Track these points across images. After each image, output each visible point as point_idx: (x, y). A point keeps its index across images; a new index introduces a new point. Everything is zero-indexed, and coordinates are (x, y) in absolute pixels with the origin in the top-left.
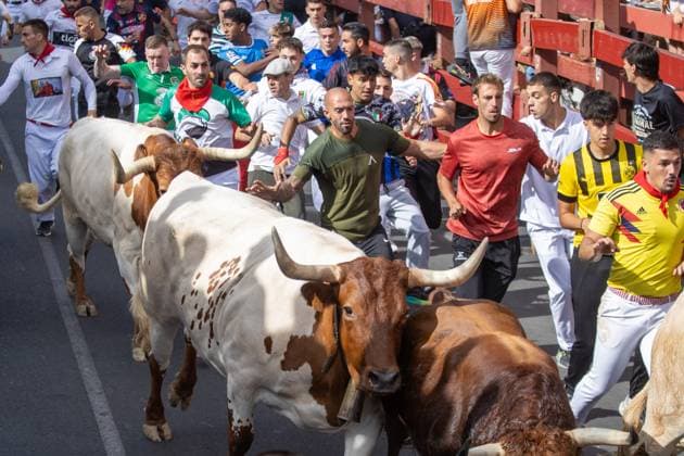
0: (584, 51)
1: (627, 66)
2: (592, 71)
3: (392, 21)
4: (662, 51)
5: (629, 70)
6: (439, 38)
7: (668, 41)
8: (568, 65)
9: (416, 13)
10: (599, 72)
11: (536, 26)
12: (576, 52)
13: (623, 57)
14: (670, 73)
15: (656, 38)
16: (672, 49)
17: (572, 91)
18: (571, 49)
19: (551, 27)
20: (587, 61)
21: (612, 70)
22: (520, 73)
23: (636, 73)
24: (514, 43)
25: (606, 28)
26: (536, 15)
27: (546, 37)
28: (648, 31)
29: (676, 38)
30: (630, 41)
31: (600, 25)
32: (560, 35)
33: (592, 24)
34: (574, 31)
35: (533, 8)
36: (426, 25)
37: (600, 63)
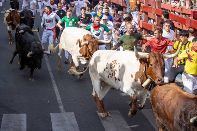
0: (154, 12)
1: (162, 16)
2: (155, 16)
3: (114, 6)
4: (169, 13)
5: (163, 16)
6: (124, 9)
7: (170, 11)
8: (150, 15)
9: (119, 4)
10: (156, 16)
11: (144, 7)
12: (152, 12)
13: (162, 14)
14: (171, 17)
15: (168, 10)
16: (171, 12)
17: (150, 20)
18: (151, 12)
19: (147, 7)
20: (154, 14)
21: (159, 16)
22: (140, 16)
23: (164, 17)
24: (139, 10)
25: (158, 8)
26: (144, 5)
27: (146, 9)
28: (166, 8)
29: (172, 10)
30: (163, 11)
31: (157, 7)
32: (149, 9)
33: (155, 7)
34: (151, 8)
35: (143, 3)
36: (121, 6)
37: (157, 15)
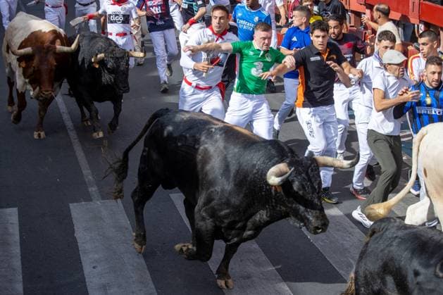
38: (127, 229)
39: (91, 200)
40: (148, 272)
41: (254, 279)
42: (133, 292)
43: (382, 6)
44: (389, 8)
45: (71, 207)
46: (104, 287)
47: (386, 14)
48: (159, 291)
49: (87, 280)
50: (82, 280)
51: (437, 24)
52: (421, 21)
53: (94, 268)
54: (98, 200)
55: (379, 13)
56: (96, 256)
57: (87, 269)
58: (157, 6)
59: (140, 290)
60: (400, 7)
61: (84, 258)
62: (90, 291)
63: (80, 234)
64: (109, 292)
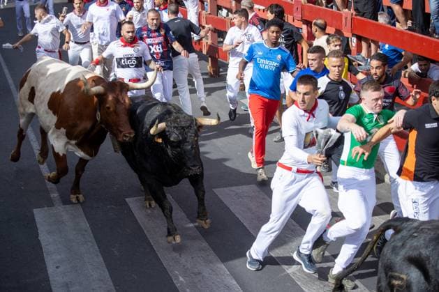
17: (222, 10)
38: (86, 231)
39: (53, 205)
40: (106, 270)
41: (204, 274)
42: (93, 289)
43: (320, 22)
44: (326, 23)
45: (35, 212)
46: (67, 285)
47: (323, 29)
48: (117, 288)
49: (51, 279)
50: (47, 279)
51: (368, 37)
52: (353, 35)
53: (57, 267)
54: (59, 206)
55: (316, 27)
56: (59, 257)
57: (51, 269)
58: (158, 44)
59: (100, 287)
60: (334, 22)
61: (48, 259)
62: (53, 289)
63: (44, 237)
64: (71, 289)
